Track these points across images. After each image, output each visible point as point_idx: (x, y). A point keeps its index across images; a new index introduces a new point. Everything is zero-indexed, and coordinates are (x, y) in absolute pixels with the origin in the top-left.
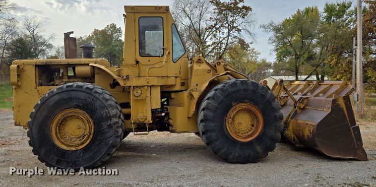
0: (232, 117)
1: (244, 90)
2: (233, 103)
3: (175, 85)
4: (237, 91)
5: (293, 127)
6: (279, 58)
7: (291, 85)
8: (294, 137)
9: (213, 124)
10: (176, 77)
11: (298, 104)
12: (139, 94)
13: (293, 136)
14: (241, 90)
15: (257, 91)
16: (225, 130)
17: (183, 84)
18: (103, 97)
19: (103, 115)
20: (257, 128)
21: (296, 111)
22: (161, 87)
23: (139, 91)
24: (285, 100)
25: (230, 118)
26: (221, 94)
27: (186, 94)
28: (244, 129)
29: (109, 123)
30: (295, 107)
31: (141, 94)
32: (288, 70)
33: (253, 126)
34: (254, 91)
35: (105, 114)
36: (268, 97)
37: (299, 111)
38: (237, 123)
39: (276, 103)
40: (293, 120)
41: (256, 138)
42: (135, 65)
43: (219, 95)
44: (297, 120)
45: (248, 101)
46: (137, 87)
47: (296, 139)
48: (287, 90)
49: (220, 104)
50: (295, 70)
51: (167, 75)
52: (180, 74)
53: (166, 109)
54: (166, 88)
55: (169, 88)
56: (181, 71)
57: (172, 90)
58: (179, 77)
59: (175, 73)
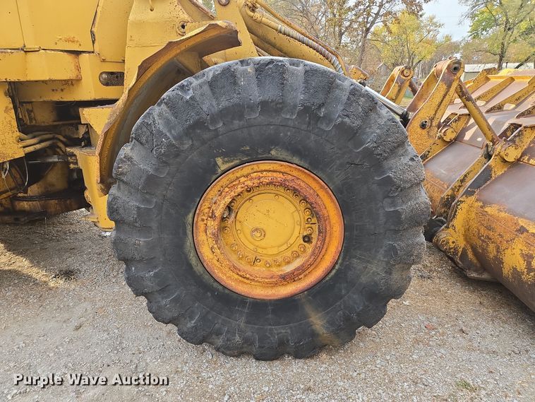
0: (218, 214)
1: (264, 105)
2: (219, 161)
4: (236, 112)
5: (468, 221)
6: (475, 34)
7: (488, 79)
8: (464, 252)
9: (142, 241)
10: (76, 53)
11: (498, 148)
13: (462, 244)
14: (251, 108)
15: (322, 112)
16: (194, 261)
20: (318, 255)
21: (489, 169)
24: (461, 125)
25: (213, 216)
26: (168, 122)
28: (275, 251)
30: (488, 156)
32: (487, 52)
33: (307, 239)
34: (310, 113)
36: (371, 137)
37: (499, 170)
38: (248, 232)
39: (405, 160)
40: (473, 198)
41: (310, 289)
43: (160, 125)
44: (485, 204)
45: (283, 154)
47: (470, 255)
48: (469, 99)
49: (166, 164)
50: (499, 51)
51: (24, 44)
52: (94, 42)
53: (73, 158)
54: (53, 90)
55: (62, 90)
56: (95, 30)
57: (73, 100)
58: (89, 52)
59: (60, 37)
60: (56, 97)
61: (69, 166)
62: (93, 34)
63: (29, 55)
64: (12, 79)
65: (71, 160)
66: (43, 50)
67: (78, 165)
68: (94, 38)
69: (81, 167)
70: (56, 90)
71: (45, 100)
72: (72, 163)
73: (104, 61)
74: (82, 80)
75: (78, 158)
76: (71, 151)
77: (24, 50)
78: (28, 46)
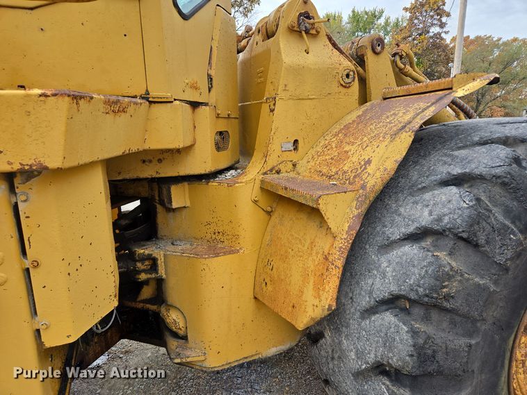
3: (188, 149)
10: (195, 105)
17: (221, 140)
22: (110, 165)
51: (147, 90)
52: (209, 91)
53: (147, 263)
54: (144, 161)
55: (160, 161)
56: (212, 73)
57: (177, 174)
58: (206, 104)
59: (187, 81)
60: (148, 172)
61: (137, 277)
62: (210, 79)
63: (156, 107)
64: (134, 149)
65: (143, 267)
66: (175, 100)
67: (157, 273)
68: (211, 84)
69: (164, 276)
70: (150, 161)
71: (127, 177)
72: (144, 271)
73: (218, 116)
74: (196, 146)
75: (159, 262)
76: (147, 252)
77: (150, 99)
78: (154, 94)
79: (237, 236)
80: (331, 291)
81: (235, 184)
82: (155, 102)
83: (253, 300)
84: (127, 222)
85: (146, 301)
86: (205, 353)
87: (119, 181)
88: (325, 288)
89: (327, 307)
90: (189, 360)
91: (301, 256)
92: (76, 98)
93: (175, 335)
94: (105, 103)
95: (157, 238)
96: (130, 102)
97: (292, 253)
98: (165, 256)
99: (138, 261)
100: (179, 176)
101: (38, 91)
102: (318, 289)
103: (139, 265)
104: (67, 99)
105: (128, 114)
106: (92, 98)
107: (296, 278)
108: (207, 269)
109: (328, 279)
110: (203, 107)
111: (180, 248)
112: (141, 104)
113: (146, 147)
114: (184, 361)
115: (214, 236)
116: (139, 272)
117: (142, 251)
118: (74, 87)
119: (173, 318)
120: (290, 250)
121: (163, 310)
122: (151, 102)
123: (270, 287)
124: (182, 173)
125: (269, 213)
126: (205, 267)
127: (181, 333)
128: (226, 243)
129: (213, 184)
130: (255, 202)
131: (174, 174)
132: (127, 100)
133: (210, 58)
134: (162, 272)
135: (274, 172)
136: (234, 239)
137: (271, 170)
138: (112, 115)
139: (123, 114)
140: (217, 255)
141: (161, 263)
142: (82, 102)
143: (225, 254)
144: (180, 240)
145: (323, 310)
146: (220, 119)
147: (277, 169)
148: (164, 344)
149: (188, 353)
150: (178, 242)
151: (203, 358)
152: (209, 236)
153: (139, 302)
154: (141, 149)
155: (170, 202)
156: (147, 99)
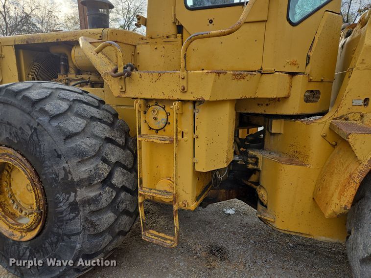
3: (286, 98)
10: (292, 74)
12: (161, 125)
17: (312, 96)
18: (58, 127)
19: (57, 176)
22: (238, 103)
23: (162, 116)
27: (318, 127)
29: (72, 199)
31: (167, 123)
35: (62, 175)
42: (172, 39)
46: (157, 102)
51: (262, 68)
52: (307, 65)
53: (253, 160)
54: (259, 105)
55: (267, 105)
56: (311, 54)
57: (275, 113)
58: (303, 74)
59: (288, 61)
60: (260, 110)
61: (248, 165)
62: (308, 58)
63: (264, 76)
64: (248, 96)
65: (251, 161)
66: (276, 72)
67: (257, 166)
68: (309, 61)
69: (261, 169)
70: (262, 105)
71: (249, 112)
72: (251, 163)
73: (310, 81)
74: (290, 98)
75: (259, 160)
76: (254, 154)
77: (262, 72)
78: (265, 69)
79: (307, 156)
80: (348, 197)
81: (311, 123)
82: (264, 73)
83: (312, 199)
84: (252, 138)
85: (252, 183)
86: (275, 219)
87: (245, 113)
88: (344, 194)
89: (344, 206)
90: (265, 218)
91: (339, 174)
92: (218, 73)
93: (262, 204)
94: (233, 75)
95: (263, 149)
96: (248, 74)
97: (336, 171)
98: (263, 158)
99: (249, 157)
100: (277, 115)
101: (206, 71)
102: (341, 194)
103: (249, 159)
104: (215, 74)
105: (246, 80)
106: (226, 73)
107: (333, 187)
108: (283, 170)
109: (347, 189)
110: (299, 75)
111: (272, 156)
112: (255, 75)
113: (256, 96)
114: (262, 217)
115: (294, 154)
116: (249, 163)
117: (252, 153)
118: (219, 69)
119: (262, 193)
120: (336, 170)
121: (258, 188)
122: (262, 74)
123: (320, 192)
124: (279, 113)
125: (334, 146)
126: (282, 168)
127: (265, 203)
128: (300, 159)
129: (299, 122)
130: (324, 137)
131: (274, 113)
132: (246, 73)
133: (312, 45)
134: (260, 166)
135: (343, 119)
136: (305, 158)
137: (341, 117)
138: (236, 80)
139: (243, 80)
140: (291, 164)
141: (260, 161)
142: (221, 75)
143: (296, 165)
144: (275, 153)
145: (341, 208)
146: (312, 83)
147: (345, 117)
148: (256, 207)
149: (266, 215)
150: (273, 153)
151: (273, 220)
152: (291, 153)
153: (249, 182)
154: (253, 97)
155: (271, 129)
156: (260, 72)
